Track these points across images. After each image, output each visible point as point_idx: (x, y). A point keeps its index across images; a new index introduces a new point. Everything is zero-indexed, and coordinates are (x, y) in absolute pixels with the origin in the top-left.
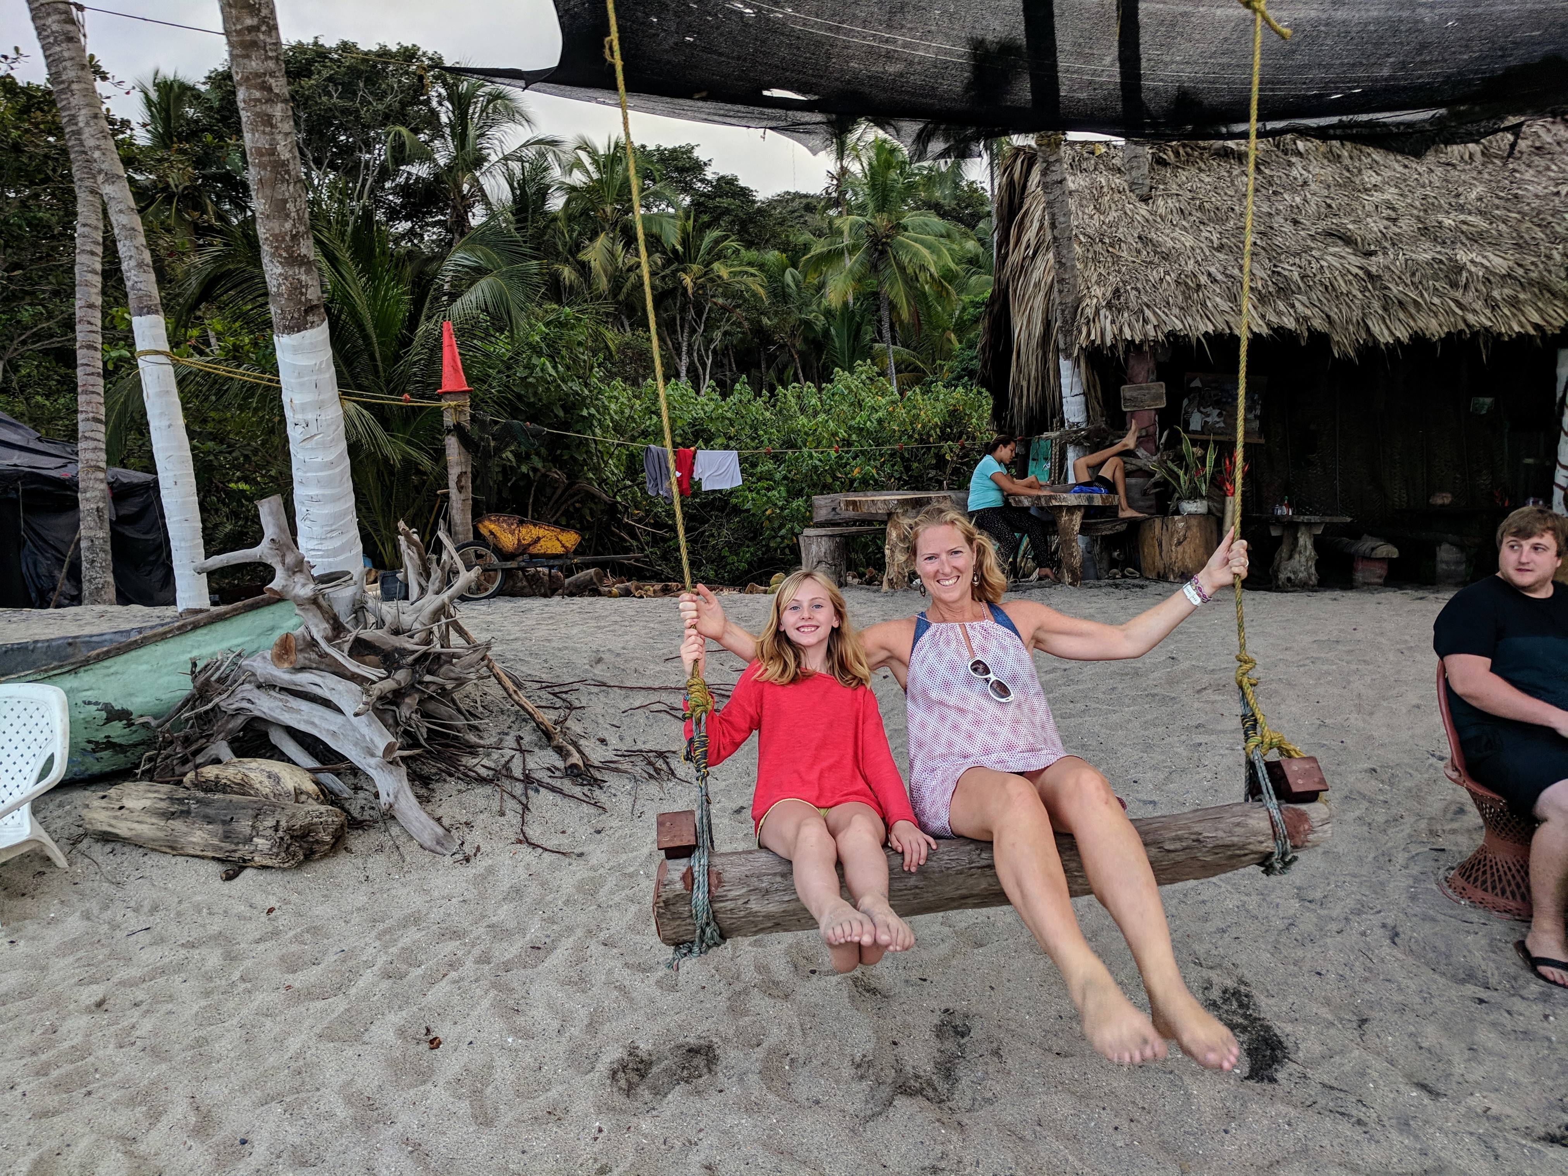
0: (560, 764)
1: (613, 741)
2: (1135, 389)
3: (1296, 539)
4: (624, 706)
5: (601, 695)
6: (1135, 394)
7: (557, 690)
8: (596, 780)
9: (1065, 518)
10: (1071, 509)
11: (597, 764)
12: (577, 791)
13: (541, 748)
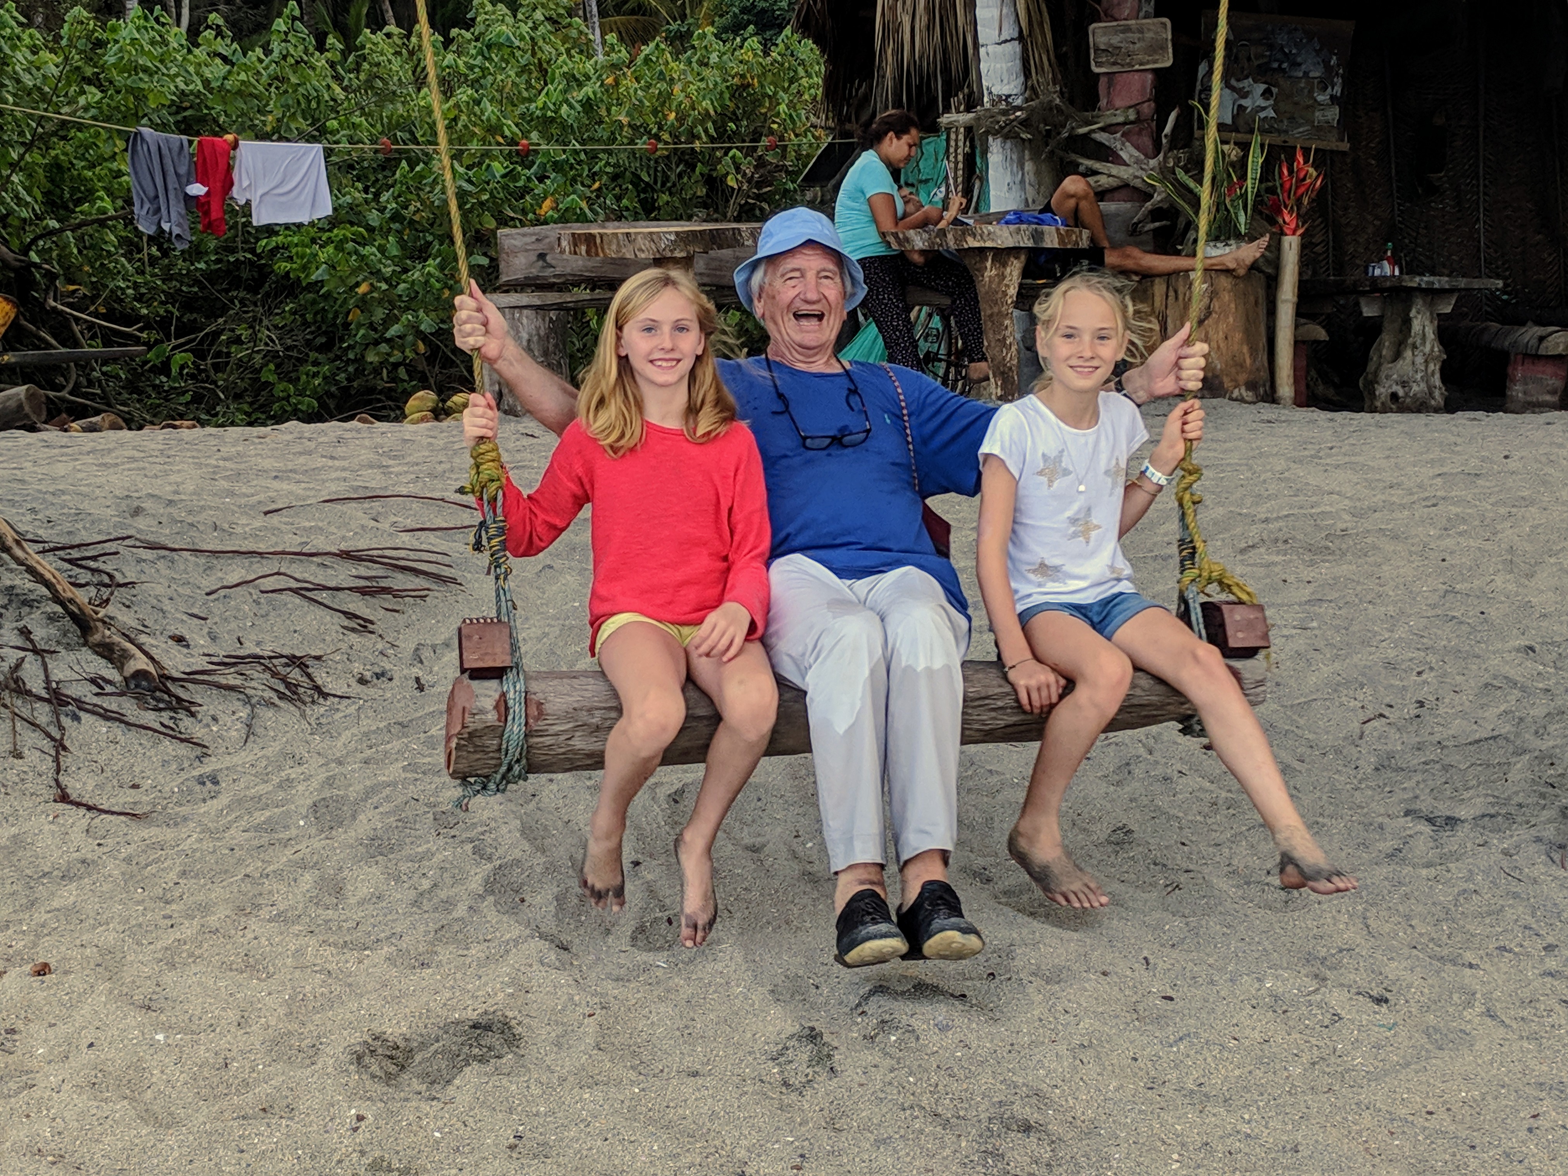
0: (110, 673)
1: (199, 640)
2: (1116, 31)
3: (1407, 322)
4: (209, 582)
5: (161, 565)
6: (1115, 40)
7: (75, 554)
8: (179, 700)
9: (990, 272)
10: (1002, 255)
11: (176, 675)
12: (150, 718)
13: (68, 647)
